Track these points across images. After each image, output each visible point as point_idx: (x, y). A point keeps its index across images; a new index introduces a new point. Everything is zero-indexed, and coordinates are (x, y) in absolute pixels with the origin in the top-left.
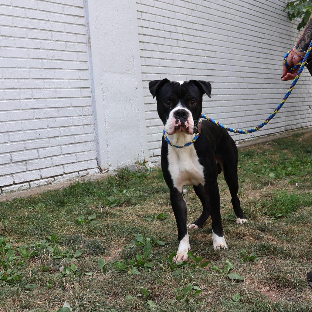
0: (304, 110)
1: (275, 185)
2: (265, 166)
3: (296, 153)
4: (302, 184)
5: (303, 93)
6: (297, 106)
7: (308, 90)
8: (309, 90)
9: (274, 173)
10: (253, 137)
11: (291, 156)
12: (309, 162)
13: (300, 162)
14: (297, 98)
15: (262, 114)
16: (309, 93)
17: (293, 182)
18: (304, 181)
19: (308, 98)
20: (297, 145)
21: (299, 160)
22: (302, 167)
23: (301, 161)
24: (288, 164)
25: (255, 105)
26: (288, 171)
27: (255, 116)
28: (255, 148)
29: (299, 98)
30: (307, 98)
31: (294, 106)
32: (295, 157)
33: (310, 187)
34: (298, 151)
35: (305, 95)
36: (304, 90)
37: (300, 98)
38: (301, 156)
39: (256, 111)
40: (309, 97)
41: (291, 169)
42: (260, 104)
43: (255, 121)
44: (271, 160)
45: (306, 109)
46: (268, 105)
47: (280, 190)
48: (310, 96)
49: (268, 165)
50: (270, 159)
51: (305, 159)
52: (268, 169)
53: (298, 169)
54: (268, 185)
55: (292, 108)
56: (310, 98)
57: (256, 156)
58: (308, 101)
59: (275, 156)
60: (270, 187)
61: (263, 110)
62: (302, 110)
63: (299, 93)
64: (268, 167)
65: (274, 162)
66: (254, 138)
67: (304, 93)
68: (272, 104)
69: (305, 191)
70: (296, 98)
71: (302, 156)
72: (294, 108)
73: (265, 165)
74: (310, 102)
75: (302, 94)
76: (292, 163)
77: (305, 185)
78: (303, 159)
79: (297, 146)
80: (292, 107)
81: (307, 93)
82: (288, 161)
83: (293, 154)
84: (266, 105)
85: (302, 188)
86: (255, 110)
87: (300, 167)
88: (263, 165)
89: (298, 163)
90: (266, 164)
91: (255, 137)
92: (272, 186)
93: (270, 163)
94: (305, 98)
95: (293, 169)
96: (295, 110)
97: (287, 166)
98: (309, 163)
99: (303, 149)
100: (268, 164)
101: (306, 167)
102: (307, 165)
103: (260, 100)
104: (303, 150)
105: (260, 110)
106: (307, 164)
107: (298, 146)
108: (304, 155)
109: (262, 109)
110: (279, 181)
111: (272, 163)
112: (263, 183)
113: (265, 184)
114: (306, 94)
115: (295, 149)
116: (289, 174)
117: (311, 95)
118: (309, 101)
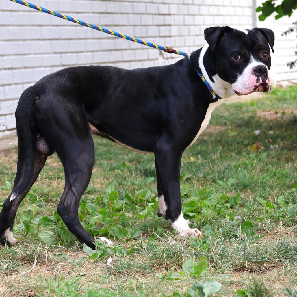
0: (145, 60)
1: (51, 262)
2: (30, 211)
3: (116, 176)
4: (125, 260)
5: (143, 14)
6: (125, 50)
7: (156, 5)
8: (161, 6)
9: (53, 230)
10: (4, 131)
11: (102, 184)
12: (150, 200)
13: (125, 201)
14: (128, 27)
15: (31, 68)
16: (159, 14)
17: (101, 256)
18: (131, 252)
19: (157, 27)
20: (121, 154)
21: (124, 194)
22: (129, 215)
23: (127, 197)
24: (93, 205)
25: (10, 43)
26: (91, 226)
27: (10, 72)
28: (7, 158)
29: (132, 28)
30: (153, 27)
31: (117, 47)
32: (114, 187)
33: (145, 268)
34: (122, 171)
35: (148, 20)
36: (148, 4)
37: (136, 28)
38: (129, 184)
39: (13, 57)
40: (158, 25)
41: (98, 218)
42: (24, 40)
43: (10, 85)
44: (47, 195)
45: (150, 58)
46: (47, 42)
47: (62, 278)
48: (162, 23)
49: (38, 208)
50: (46, 191)
51: (141, 191)
52: (38, 219)
53: (119, 219)
54: (33, 262)
55: (114, 52)
56: (162, 28)
57: (7, 182)
58: (156, 37)
59: (59, 184)
60: (38, 267)
61: (32, 56)
62: (140, 60)
63: (134, 14)
64: (38, 213)
65: (54, 199)
66: (7, 133)
67: (147, 14)
68: (58, 39)
69: (132, 280)
70: (124, 28)
71: (133, 184)
72: (119, 53)
73: (29, 208)
74: (162, 39)
75: (142, 16)
76: (103, 203)
77: (132, 263)
78: (134, 192)
79: (121, 157)
80: (112, 50)
81: (156, 14)
82: (92, 197)
83: (108, 179)
84: (42, 43)
85: (125, 271)
86: (10, 55)
87: (123, 215)
88: (26, 208)
89: (119, 203)
90: (34, 205)
91: (8, 130)
92: (44, 267)
93: (43, 203)
94: (149, 27)
95: (104, 220)
96: (120, 59)
97: (90, 211)
98: (150, 204)
99: (136, 165)
100: (39, 206)
101: (141, 213)
102: (145, 208)
103: (23, 28)
104: (136, 168)
105: (25, 54)
106: (143, 207)
107: (126, 157)
108: (138, 180)
109: (30, 54)
110: (64, 252)
111: (51, 201)
112: (20, 257)
113: (23, 260)
114: (150, 16)
115: (115, 165)
116: (94, 232)
117: (164, 20)
118: (160, 37)
